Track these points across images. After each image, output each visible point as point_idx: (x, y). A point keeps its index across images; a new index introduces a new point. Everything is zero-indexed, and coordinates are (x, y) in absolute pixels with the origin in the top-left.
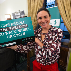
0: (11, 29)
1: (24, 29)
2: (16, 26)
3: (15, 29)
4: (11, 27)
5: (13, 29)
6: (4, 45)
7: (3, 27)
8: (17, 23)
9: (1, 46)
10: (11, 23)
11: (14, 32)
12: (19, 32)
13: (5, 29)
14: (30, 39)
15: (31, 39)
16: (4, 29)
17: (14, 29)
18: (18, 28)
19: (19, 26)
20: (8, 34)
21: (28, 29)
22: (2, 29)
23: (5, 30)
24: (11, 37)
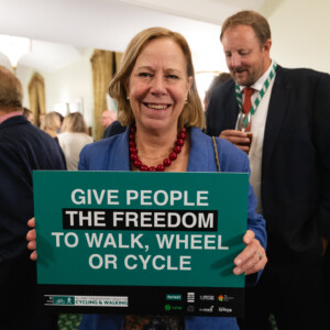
0: (121, 225)
1: (193, 236)
2: (153, 211)
3: (143, 225)
4: (125, 211)
5: (132, 223)
6: (66, 299)
7: (83, 202)
8: (161, 198)
9: (51, 297)
10: (129, 192)
11: (135, 240)
12: (161, 246)
13: (90, 213)
14: (212, 298)
15: (217, 304)
16: (85, 215)
17: (136, 225)
18: (159, 223)
19: (166, 217)
20: (98, 245)
21: (216, 239)
22: (72, 213)
23: (85, 222)
24: (111, 265)
